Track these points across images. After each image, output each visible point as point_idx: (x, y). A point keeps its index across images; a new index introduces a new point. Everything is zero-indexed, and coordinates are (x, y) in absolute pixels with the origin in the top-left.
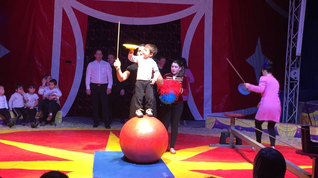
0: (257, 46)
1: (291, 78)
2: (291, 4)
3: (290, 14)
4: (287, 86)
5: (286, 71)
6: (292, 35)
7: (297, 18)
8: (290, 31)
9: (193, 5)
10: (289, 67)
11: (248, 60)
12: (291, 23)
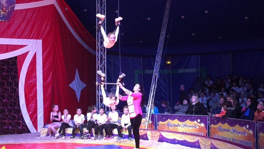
0: (76, 75)
1: (100, 95)
2: (98, 44)
3: (97, 50)
4: (98, 101)
5: (97, 91)
6: (99, 66)
7: (102, 53)
8: (98, 62)
9: (27, 45)
10: (99, 87)
11: (70, 85)
12: (98, 57)
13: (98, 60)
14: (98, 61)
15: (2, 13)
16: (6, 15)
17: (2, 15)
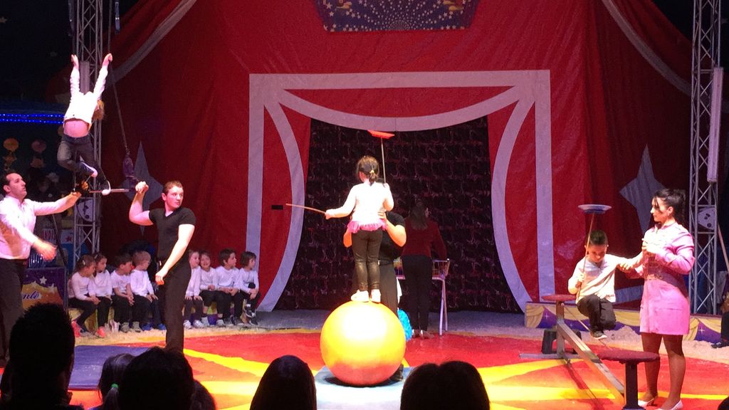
0: (641, 164)
1: (699, 225)
2: (695, 81)
3: (692, 101)
5: (691, 213)
6: (698, 143)
7: (705, 108)
8: (694, 134)
9: (512, 87)
10: (695, 204)
12: (695, 120)
13: (695, 127)
14: (696, 129)
15: (451, 8)
16: (462, 12)
17: (451, 13)
